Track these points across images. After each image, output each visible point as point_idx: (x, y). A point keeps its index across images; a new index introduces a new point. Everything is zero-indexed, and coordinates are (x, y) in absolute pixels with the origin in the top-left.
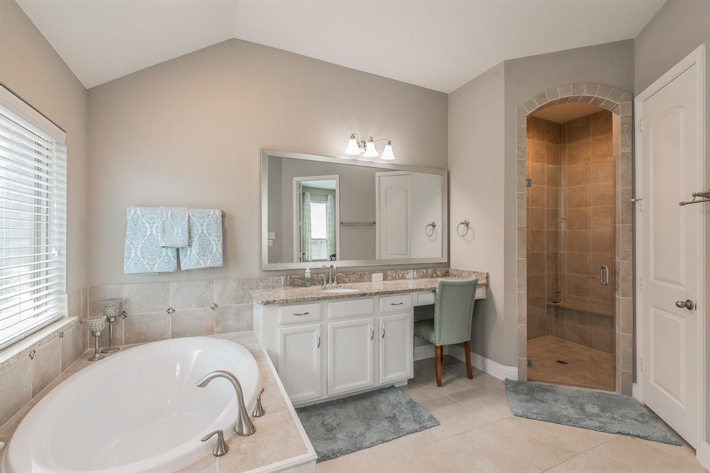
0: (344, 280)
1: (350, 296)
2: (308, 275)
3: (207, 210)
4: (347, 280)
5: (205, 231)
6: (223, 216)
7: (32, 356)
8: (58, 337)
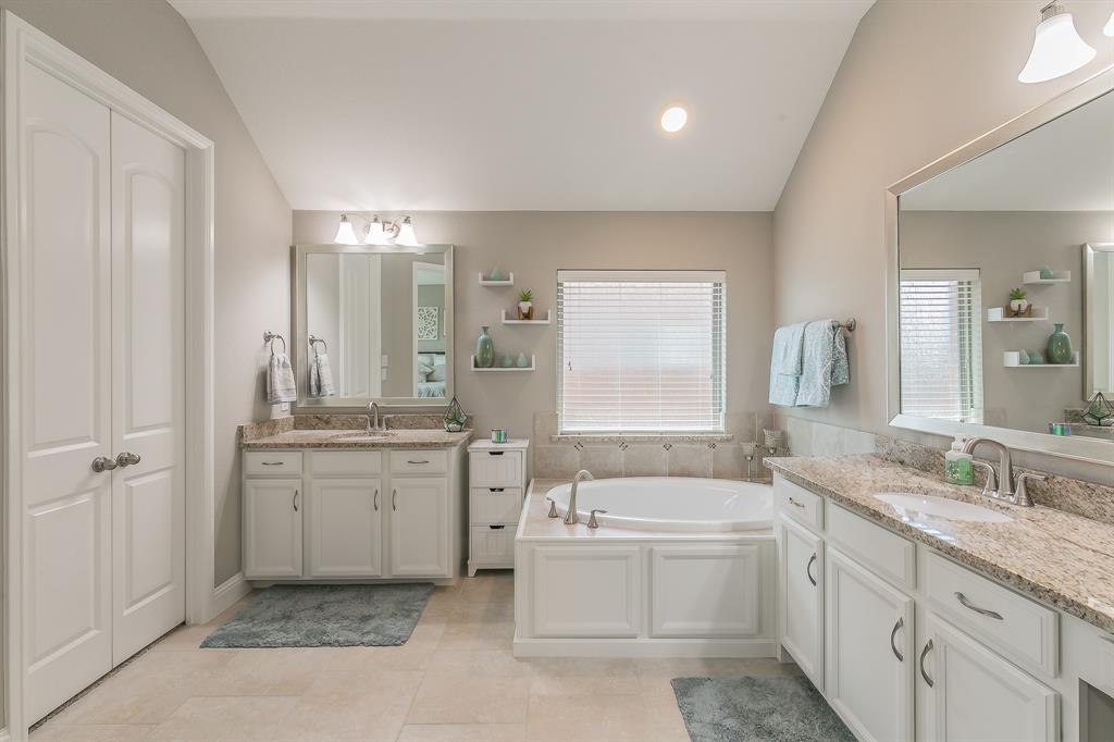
2: (955, 453)
3: (820, 322)
6: (849, 329)
7: (668, 447)
8: (706, 446)
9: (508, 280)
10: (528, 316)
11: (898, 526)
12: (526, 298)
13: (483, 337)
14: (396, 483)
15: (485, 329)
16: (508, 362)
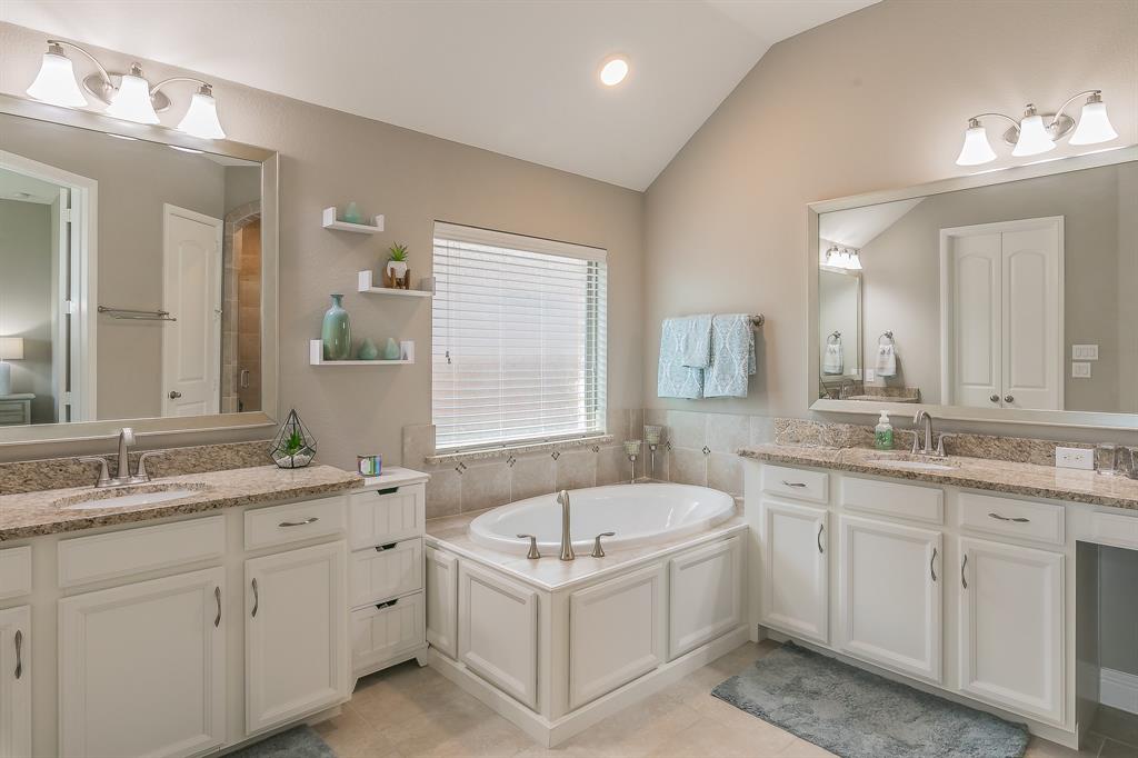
0: (971, 451)
1: (879, 472)
2: (884, 425)
3: (732, 315)
4: (979, 451)
5: (727, 346)
6: (757, 323)
7: (556, 456)
8: (590, 450)
9: (375, 225)
10: (404, 283)
11: (935, 479)
12: (398, 256)
13: (333, 311)
14: (255, 569)
15: (338, 298)
16: (374, 352)
